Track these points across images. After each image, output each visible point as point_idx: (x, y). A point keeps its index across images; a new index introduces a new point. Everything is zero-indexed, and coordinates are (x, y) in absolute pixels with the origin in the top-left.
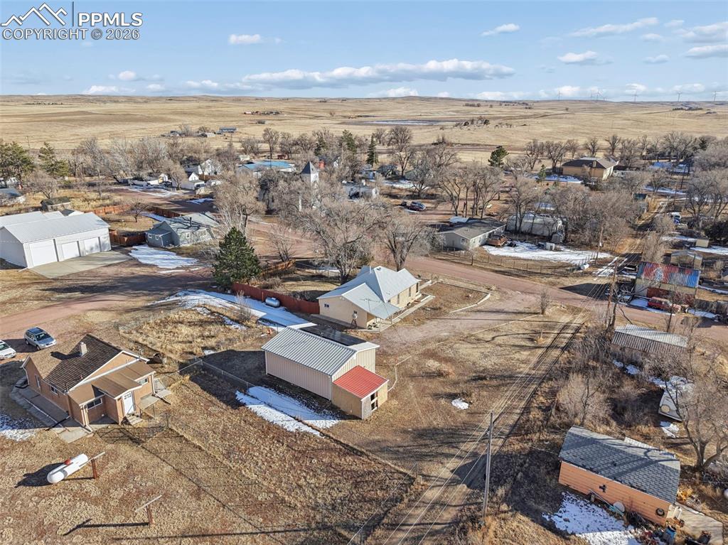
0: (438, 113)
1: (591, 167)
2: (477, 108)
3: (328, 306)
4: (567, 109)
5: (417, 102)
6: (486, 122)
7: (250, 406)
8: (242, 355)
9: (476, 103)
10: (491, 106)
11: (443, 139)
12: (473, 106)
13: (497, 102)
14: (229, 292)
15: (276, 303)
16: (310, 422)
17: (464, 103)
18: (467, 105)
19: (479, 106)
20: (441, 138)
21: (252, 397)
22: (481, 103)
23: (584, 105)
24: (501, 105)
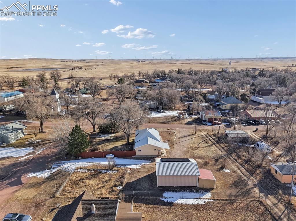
0: (51, 65)
1: (144, 82)
2: (66, 63)
3: (140, 150)
4: (102, 62)
5: (38, 61)
6: (81, 68)
7: (176, 202)
8: (135, 183)
9: (65, 61)
10: (72, 62)
11: (72, 76)
12: (64, 62)
13: (75, 60)
14: (80, 158)
15: (113, 156)
16: (203, 197)
17: (60, 61)
18: (62, 62)
19: (67, 62)
20: (71, 75)
21: (169, 198)
22: (68, 61)
23: (107, 61)
24: (76, 61)
